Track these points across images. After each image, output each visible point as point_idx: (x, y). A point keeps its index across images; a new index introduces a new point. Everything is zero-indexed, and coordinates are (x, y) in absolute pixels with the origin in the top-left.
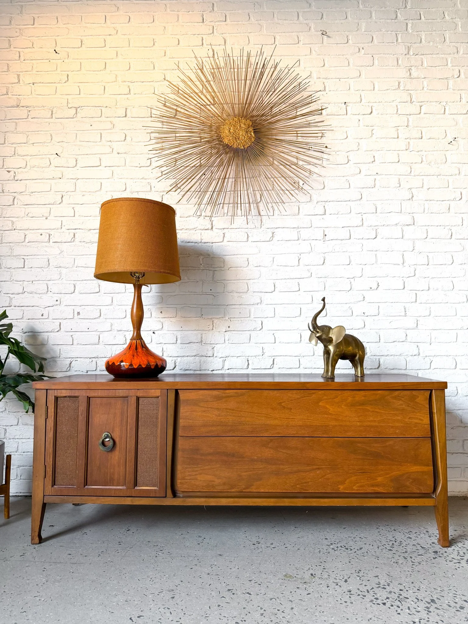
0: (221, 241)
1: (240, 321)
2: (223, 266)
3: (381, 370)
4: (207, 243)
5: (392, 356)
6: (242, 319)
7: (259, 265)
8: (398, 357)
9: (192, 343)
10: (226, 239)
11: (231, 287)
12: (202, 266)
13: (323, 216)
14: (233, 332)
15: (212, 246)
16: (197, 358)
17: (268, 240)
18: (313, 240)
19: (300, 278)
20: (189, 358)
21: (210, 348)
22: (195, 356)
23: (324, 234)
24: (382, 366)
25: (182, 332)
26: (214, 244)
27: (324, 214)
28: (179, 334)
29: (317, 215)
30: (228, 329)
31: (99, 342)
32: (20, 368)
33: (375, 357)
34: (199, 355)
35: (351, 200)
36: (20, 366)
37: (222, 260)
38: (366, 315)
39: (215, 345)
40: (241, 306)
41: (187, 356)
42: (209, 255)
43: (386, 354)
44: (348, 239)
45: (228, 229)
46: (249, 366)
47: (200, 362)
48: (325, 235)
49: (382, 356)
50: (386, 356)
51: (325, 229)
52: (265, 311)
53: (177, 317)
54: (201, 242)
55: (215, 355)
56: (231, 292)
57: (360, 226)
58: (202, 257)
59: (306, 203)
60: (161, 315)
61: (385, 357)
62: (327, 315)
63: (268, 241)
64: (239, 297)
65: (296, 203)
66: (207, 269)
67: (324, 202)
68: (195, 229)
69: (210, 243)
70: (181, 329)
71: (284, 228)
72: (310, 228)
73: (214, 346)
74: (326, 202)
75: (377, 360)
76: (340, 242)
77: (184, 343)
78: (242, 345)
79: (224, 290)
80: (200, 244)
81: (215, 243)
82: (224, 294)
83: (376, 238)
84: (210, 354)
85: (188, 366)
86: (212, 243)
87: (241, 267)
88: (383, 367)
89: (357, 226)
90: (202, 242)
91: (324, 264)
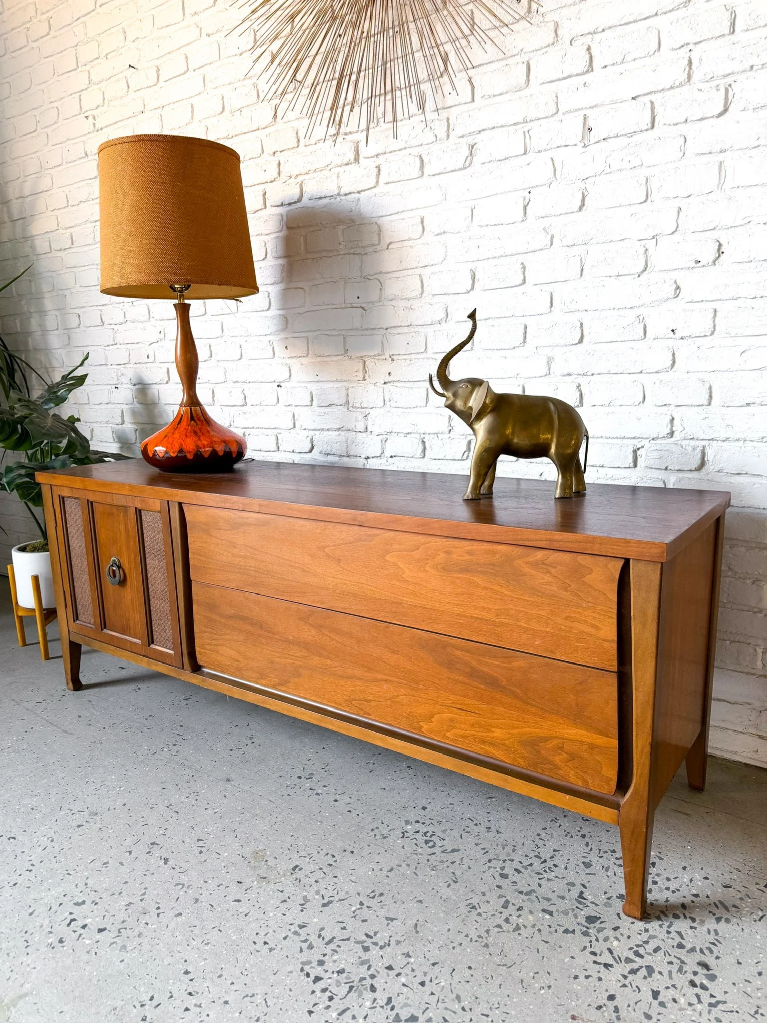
0: (373, 186)
1: (408, 361)
2: (377, 243)
3: (708, 474)
4: (350, 193)
5: (738, 440)
6: (413, 356)
7: (442, 231)
8: (755, 444)
9: (334, 407)
10: (382, 180)
11: (392, 288)
12: (341, 247)
13: (587, 75)
14: (396, 384)
15: (358, 200)
16: (343, 433)
17: (461, 166)
18: (558, 147)
19: (527, 253)
20: (330, 433)
21: (360, 417)
22: (339, 429)
23: (587, 127)
24: (709, 467)
25: (318, 384)
26: (362, 193)
27: (587, 72)
28: (313, 387)
29: (569, 77)
30: (387, 379)
31: (214, 400)
32: (136, 438)
33: (693, 443)
34: (344, 429)
35: (659, 13)
36: (136, 434)
37: (376, 227)
38: (679, 334)
39: (370, 411)
40: (412, 329)
41: (328, 430)
42: (353, 221)
43: (723, 436)
44: (647, 130)
45: (385, 153)
46: (426, 453)
47: (347, 442)
48: (590, 130)
49: (712, 439)
50: (724, 441)
51: (588, 112)
52: (453, 336)
53: (310, 355)
54: (339, 194)
55: (369, 430)
56: (392, 300)
57: (681, 85)
58: (341, 227)
59: (545, 50)
60: (287, 353)
61: (720, 443)
62: (585, 340)
63: (460, 169)
64: (407, 308)
65: (523, 55)
66: (352, 251)
67: (590, 36)
68: (330, 167)
69: (354, 193)
70: (317, 379)
71: (494, 128)
72: (552, 116)
73: (367, 411)
74: (595, 33)
75: (699, 450)
76: (624, 141)
77: (323, 405)
78: (412, 410)
79: (380, 297)
80: (338, 199)
81: (364, 191)
82: (381, 303)
83: (726, 110)
84: (360, 426)
85: (329, 448)
86: (359, 192)
87: (409, 240)
88: (712, 467)
89: (672, 88)
90: (341, 193)
91: (584, 208)
